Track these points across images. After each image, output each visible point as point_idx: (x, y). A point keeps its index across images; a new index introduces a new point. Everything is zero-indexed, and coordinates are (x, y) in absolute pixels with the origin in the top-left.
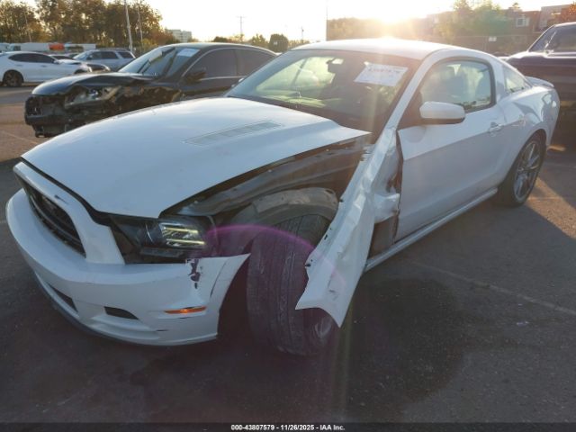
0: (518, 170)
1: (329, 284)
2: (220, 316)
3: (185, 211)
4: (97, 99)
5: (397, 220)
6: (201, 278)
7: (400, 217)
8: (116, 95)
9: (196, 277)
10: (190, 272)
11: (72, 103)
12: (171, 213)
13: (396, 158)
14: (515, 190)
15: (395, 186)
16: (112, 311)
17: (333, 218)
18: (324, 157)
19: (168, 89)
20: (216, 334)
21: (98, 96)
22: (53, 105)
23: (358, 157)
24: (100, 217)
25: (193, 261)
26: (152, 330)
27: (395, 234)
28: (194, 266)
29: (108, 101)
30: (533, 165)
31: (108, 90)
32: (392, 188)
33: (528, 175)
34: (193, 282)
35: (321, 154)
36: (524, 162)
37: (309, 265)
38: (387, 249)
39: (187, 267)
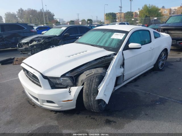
0: (160, 60)
1: (104, 93)
2: (76, 102)
3: (67, 75)
4: (38, 43)
5: (124, 76)
6: (71, 92)
7: (124, 75)
8: (44, 41)
9: (70, 92)
10: (69, 91)
11: (31, 45)
12: (63, 76)
13: (122, 59)
14: (159, 66)
15: (123, 66)
16: (48, 102)
17: (105, 76)
18: (103, 59)
19: (58, 39)
20: (75, 107)
21: (38, 42)
22: (26, 45)
23: (112, 59)
24: (45, 77)
25: (69, 88)
26: (59, 106)
27: (123, 80)
28: (70, 89)
29: (41, 43)
30: (164, 58)
31: (41, 40)
32: (122, 67)
33: (163, 61)
34: (69, 93)
35: (102, 59)
36: (161, 58)
37: (99, 88)
38: (121, 84)
39: (67, 89)
